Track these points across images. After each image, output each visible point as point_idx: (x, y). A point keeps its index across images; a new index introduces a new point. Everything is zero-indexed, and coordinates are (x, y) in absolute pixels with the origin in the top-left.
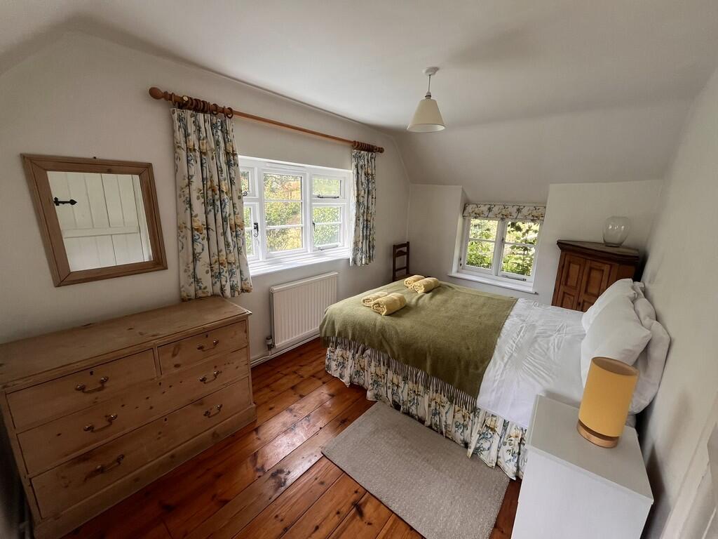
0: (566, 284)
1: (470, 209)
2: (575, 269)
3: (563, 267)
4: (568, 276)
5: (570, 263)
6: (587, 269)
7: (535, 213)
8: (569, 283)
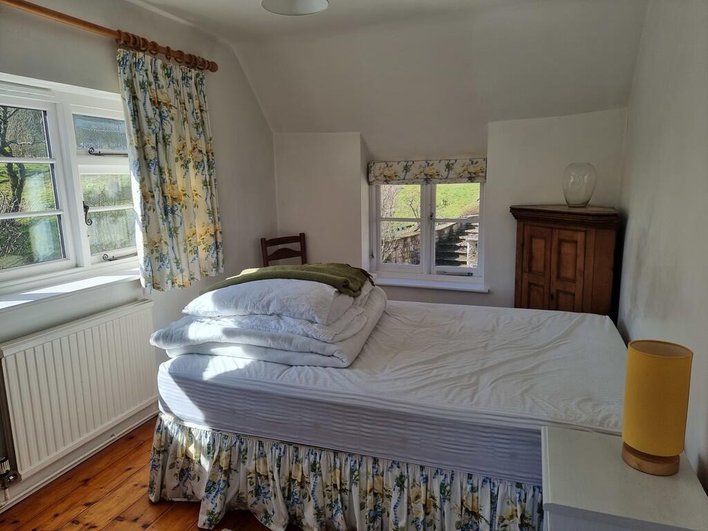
0: (530, 270)
1: (376, 170)
2: (539, 245)
3: (523, 245)
4: (531, 258)
5: (531, 237)
6: (555, 243)
7: (472, 169)
8: (534, 269)
